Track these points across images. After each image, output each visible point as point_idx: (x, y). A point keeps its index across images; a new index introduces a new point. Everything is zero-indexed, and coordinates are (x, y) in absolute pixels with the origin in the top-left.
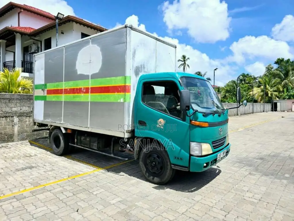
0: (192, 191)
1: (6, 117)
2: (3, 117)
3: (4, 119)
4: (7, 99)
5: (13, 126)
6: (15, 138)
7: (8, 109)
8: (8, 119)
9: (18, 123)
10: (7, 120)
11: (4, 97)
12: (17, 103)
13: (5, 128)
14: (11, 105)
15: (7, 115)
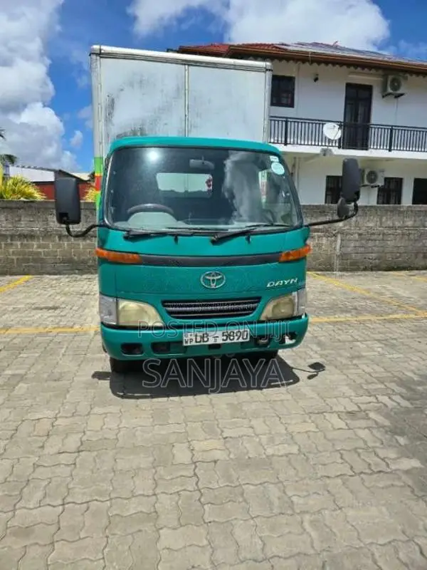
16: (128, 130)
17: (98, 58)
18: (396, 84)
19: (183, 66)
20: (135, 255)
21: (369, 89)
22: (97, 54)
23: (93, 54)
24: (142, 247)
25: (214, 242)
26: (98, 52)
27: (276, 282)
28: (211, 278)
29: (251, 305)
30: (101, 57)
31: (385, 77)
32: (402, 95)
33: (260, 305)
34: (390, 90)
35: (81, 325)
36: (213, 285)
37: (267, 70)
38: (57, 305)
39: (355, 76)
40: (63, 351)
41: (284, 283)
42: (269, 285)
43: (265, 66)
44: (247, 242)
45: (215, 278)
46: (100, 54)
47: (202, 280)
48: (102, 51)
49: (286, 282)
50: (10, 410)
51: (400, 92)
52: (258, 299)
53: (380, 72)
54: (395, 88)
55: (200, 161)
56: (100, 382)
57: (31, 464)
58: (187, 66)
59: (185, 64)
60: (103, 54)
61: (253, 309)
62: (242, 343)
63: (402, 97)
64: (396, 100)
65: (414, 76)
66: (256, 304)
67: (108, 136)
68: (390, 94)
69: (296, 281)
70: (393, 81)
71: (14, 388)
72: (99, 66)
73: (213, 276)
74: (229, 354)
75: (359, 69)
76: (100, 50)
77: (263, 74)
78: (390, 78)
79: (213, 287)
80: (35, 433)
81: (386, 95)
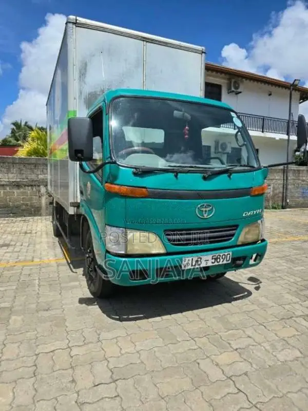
0: (113, 319)
1: (32, 186)
2: (28, 186)
3: (30, 188)
4: (33, 164)
5: (40, 197)
6: (43, 211)
7: (33, 177)
8: (34, 189)
9: (45, 194)
10: (32, 189)
11: (29, 162)
12: (43, 169)
13: (31, 199)
14: (37, 171)
15: (33, 183)
16: (98, 90)
17: (74, 26)
18: (237, 85)
19: (142, 42)
20: (143, 189)
21: (219, 87)
22: (73, 23)
23: (70, 22)
24: (150, 182)
25: (205, 178)
26: (75, 21)
27: (249, 212)
28: (204, 210)
29: (231, 232)
30: (77, 26)
31: (229, 80)
32: (240, 92)
33: (237, 232)
34: (233, 89)
35: (41, 258)
36: (205, 216)
37: (203, 52)
38: (7, 242)
39: (211, 78)
40: (37, 282)
41: (253, 213)
42: (244, 215)
43: (201, 49)
44: (228, 178)
45: (207, 209)
46: (76, 23)
47: (197, 212)
48: (78, 21)
49: (255, 212)
50: (17, 345)
51: (239, 90)
52: (236, 227)
53: (228, 76)
54: (237, 88)
55: (181, 113)
56: (90, 307)
57: (74, 403)
58: (145, 42)
59: (144, 41)
60: (79, 24)
61: (233, 235)
62: (225, 264)
63: (240, 94)
64: (236, 96)
65: (248, 81)
66: (234, 231)
67: (81, 93)
68: (233, 91)
69: (260, 211)
70: (235, 82)
71: (8, 321)
72: (74, 33)
73: (206, 207)
74: (212, 275)
75: (214, 73)
76: (76, 20)
77: (200, 55)
78: (233, 81)
79: (205, 217)
80: (58, 367)
81: (230, 92)
